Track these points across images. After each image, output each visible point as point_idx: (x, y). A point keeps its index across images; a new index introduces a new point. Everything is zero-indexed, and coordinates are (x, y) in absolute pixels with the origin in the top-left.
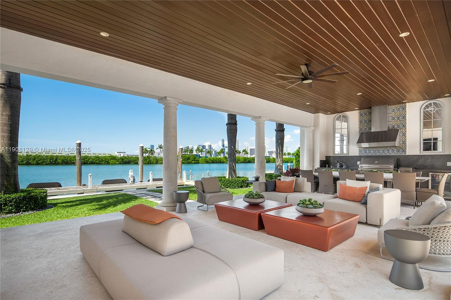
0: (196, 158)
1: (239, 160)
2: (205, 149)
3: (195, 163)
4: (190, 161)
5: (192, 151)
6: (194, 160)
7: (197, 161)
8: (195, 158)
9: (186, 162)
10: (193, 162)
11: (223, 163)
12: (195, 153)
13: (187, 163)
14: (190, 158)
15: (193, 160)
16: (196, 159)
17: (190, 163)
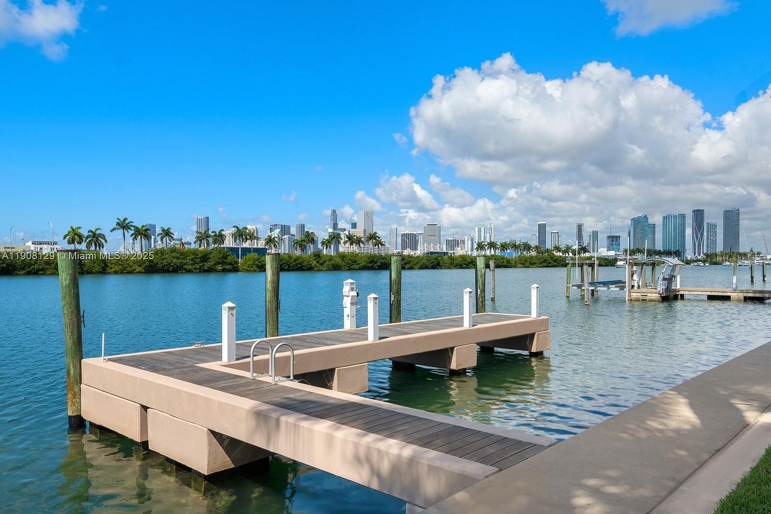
0: (229, 258)
1: (355, 262)
2: (289, 233)
3: (224, 270)
4: (207, 265)
5: (220, 238)
6: (223, 263)
7: (230, 264)
8: (225, 257)
9: (196, 269)
10: (219, 267)
11: (310, 269)
12: (229, 243)
13: (200, 272)
14: (211, 256)
15: (219, 263)
16: (229, 260)
17: (210, 270)
